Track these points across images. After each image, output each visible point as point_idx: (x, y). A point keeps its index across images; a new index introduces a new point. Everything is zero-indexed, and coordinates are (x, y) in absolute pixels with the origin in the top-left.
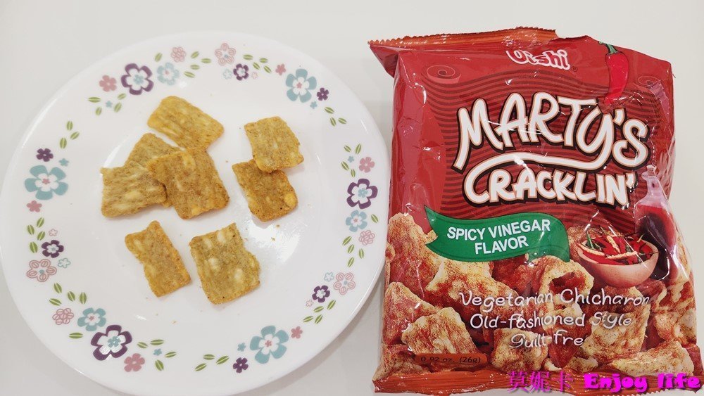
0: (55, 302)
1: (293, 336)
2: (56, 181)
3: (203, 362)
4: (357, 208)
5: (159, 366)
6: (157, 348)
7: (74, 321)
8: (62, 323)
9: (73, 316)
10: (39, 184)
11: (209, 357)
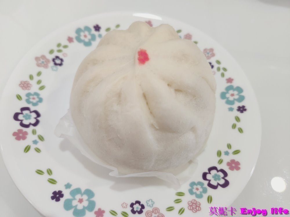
0: (31, 77)
1: (96, 213)
2: (89, 39)
3: (45, 171)
4: (206, 183)
5: (27, 149)
6: (38, 140)
7: (27, 92)
8: (22, 87)
9: (29, 89)
10: (82, 34)
11: (50, 172)
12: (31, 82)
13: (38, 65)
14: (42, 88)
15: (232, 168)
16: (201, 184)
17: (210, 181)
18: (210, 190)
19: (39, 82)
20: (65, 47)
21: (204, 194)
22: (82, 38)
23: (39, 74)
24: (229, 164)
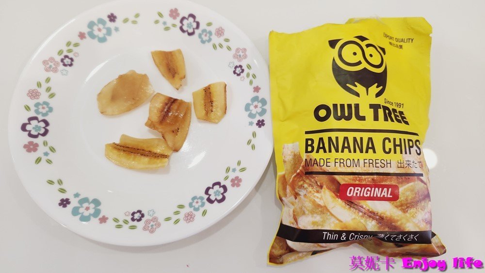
0: (39, 85)
1: (100, 219)
2: (104, 34)
3: (55, 181)
4: (206, 197)
5: (38, 160)
6: (49, 151)
7: (36, 101)
8: (30, 96)
9: (38, 99)
10: (95, 28)
11: (60, 182)
12: (40, 90)
13: (47, 70)
14: (52, 96)
15: (233, 185)
16: (202, 198)
17: (210, 195)
18: (207, 203)
19: (48, 89)
20: (76, 45)
21: (200, 208)
22: (96, 32)
23: (48, 80)
24: (232, 181)
